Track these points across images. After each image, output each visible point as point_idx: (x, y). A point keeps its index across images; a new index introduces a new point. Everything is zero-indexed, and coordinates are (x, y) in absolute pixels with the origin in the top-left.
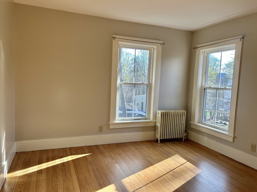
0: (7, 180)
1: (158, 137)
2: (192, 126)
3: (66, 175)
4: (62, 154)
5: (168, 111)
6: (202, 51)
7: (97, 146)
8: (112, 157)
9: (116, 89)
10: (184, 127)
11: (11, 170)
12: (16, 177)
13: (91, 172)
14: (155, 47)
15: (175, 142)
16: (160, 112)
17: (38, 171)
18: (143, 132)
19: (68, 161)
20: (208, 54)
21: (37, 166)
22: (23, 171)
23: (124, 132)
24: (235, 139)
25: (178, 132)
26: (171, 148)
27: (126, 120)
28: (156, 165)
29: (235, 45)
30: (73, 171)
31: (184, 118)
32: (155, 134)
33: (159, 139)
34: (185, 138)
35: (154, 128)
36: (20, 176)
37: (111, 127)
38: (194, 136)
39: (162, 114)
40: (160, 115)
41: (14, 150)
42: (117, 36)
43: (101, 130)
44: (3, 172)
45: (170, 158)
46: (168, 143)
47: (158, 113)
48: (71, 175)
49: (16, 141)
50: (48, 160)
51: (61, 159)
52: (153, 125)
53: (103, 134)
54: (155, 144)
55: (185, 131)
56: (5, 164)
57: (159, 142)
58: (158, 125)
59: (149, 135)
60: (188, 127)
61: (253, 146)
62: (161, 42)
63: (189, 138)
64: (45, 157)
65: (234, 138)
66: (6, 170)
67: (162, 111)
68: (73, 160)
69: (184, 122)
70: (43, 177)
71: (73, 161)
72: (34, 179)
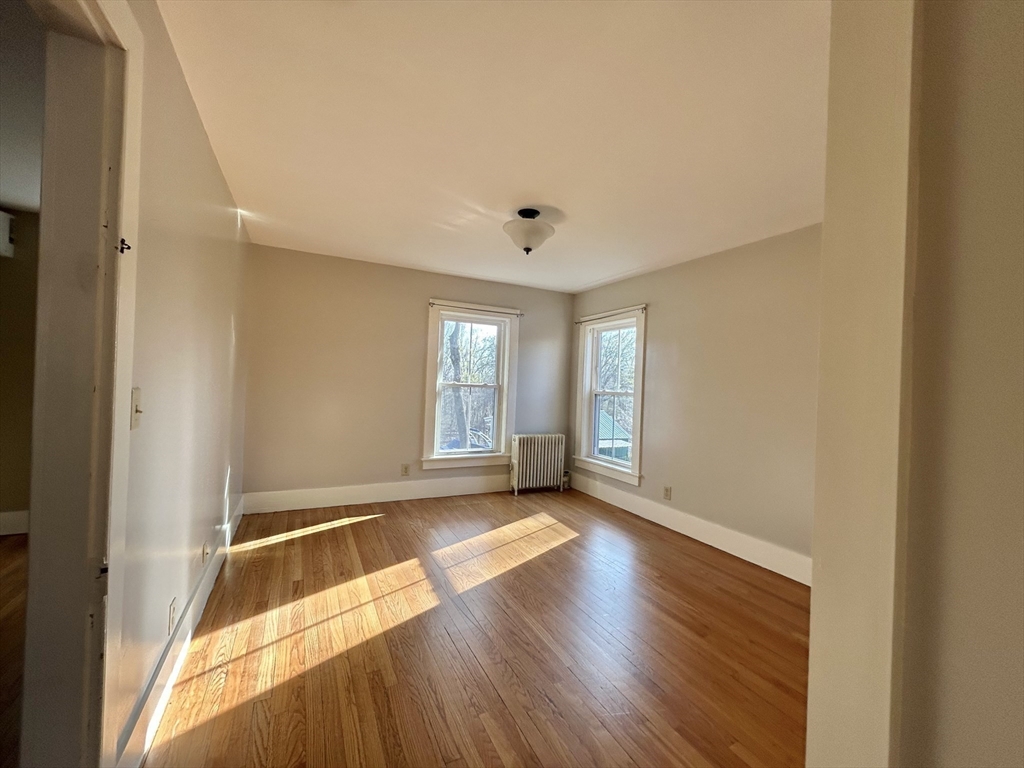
0: (229, 558)
1: (515, 484)
2: (577, 464)
3: (338, 546)
4: (331, 516)
5: (532, 436)
6: (589, 328)
7: (398, 503)
8: (425, 519)
9: (435, 395)
10: (561, 465)
11: (235, 541)
12: (246, 552)
13: (385, 542)
14: (507, 320)
15: (546, 494)
16: (517, 437)
17: (286, 541)
18: (486, 477)
19: (342, 526)
20: (599, 333)
21: (285, 534)
22: (258, 541)
23: (449, 477)
24: (643, 481)
25: (552, 476)
26: (536, 503)
27: (455, 453)
28: (504, 528)
29: (635, 319)
30: (351, 540)
31: (562, 448)
32: (509, 479)
33: (516, 489)
34: (566, 486)
35: (508, 468)
36: (254, 549)
37: (426, 466)
38: (581, 482)
39: (522, 442)
40: (517, 442)
41: (240, 511)
42: (437, 302)
43: (406, 472)
44: (224, 544)
45: (530, 519)
46: (533, 496)
47: (515, 440)
48: (347, 547)
49: (243, 492)
50: (305, 525)
51: (329, 523)
52: (505, 462)
53: (410, 480)
54: (509, 497)
55: (566, 472)
56: (227, 528)
57: (516, 494)
58: (515, 461)
59: (497, 482)
60: (570, 465)
61: (667, 490)
62: (518, 312)
63: (573, 486)
64: (298, 521)
65: (640, 478)
66: (228, 539)
67: (521, 436)
68: (350, 524)
69: (562, 455)
70: (298, 549)
71: (352, 525)
72: (279, 554)
